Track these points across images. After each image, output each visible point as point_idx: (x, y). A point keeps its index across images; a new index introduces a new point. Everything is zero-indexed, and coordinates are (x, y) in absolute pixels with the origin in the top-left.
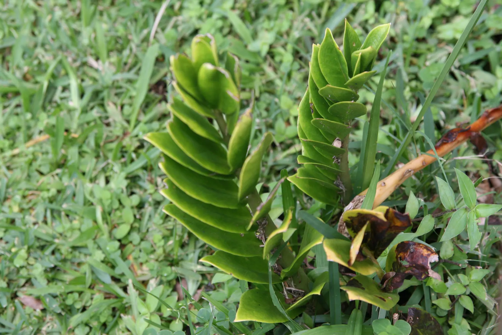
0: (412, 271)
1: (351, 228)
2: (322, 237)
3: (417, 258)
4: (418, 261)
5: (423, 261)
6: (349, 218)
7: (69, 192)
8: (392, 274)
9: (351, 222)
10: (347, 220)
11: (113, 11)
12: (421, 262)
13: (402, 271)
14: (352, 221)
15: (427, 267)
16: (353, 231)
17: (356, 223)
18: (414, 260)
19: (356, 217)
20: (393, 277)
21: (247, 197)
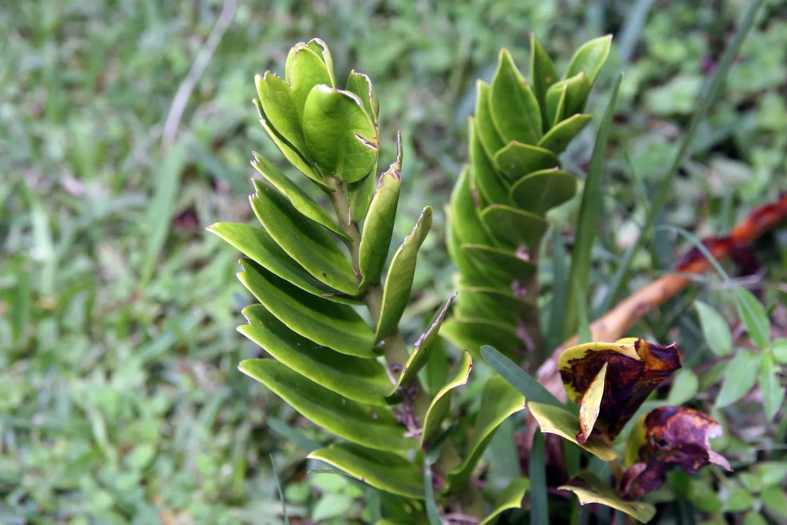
0: (677, 457)
1: (571, 383)
2: (523, 400)
3: (686, 434)
4: (687, 437)
5: (696, 437)
6: (569, 362)
7: (43, 399)
8: (640, 468)
9: (571, 372)
10: (565, 368)
11: (101, 103)
12: (692, 439)
13: (659, 459)
14: (573, 368)
15: (704, 447)
16: (574, 389)
17: (580, 372)
18: (680, 437)
19: (582, 359)
20: (643, 473)
21: (383, 342)
